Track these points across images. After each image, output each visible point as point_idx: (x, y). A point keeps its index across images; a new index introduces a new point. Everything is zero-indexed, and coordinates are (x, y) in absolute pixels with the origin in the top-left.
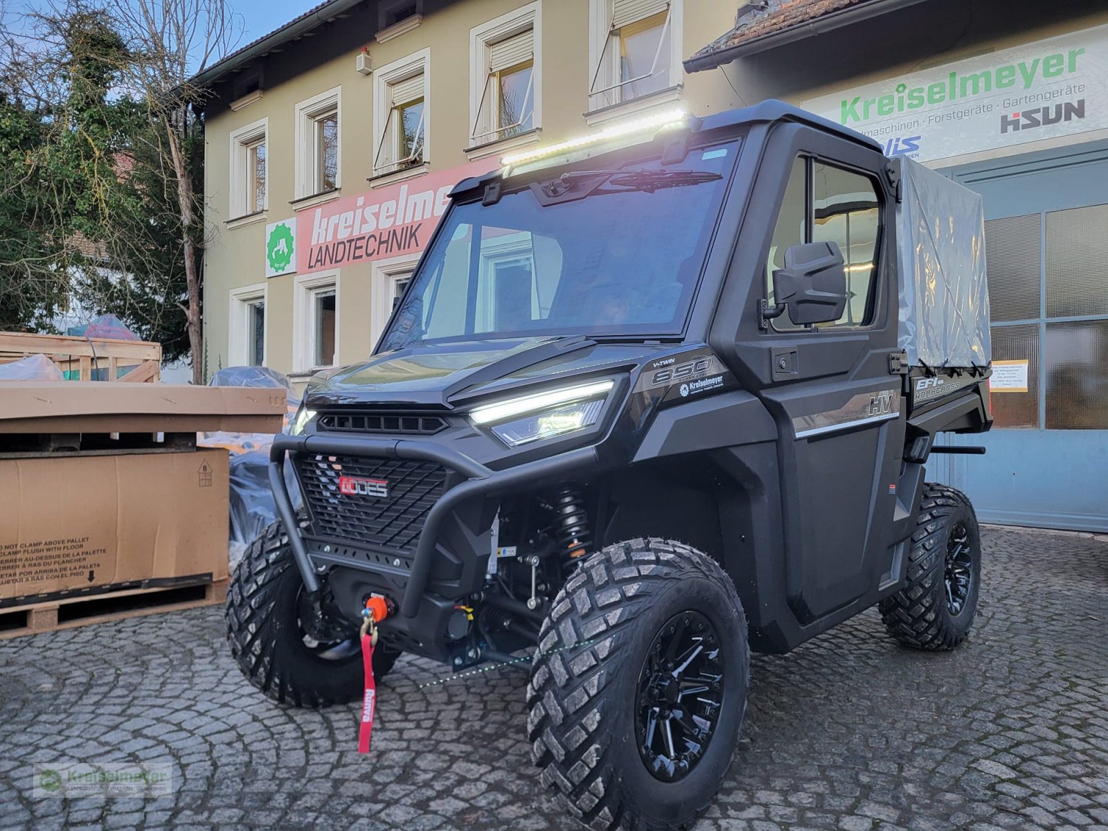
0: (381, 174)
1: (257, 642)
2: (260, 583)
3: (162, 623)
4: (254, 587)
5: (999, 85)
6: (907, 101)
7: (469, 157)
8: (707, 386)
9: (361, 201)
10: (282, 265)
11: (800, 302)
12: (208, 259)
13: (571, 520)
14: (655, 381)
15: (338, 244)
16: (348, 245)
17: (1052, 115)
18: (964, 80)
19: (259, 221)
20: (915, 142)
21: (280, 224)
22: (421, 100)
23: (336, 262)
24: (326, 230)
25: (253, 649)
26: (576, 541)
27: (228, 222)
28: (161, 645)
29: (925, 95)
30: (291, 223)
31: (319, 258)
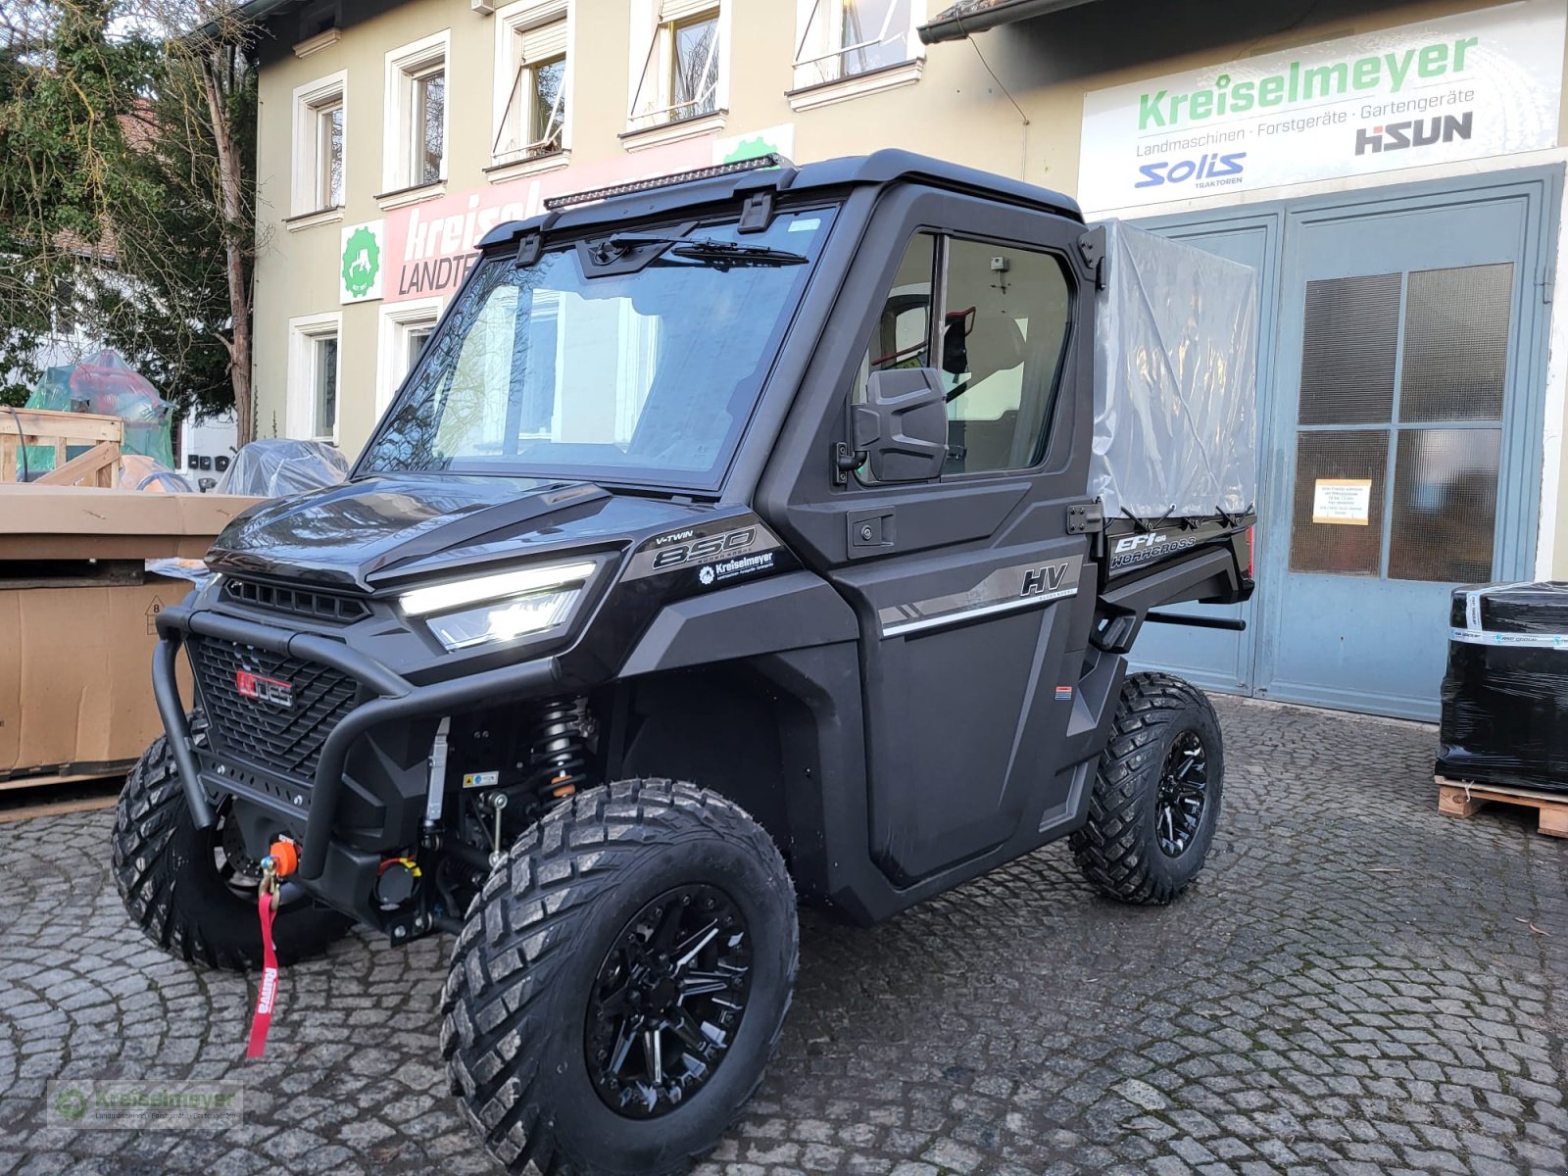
0: (503, 162)
1: (148, 884)
2: (154, 802)
3: (82, 826)
4: (146, 807)
5: (1358, 85)
6: (1230, 101)
7: (626, 146)
8: (745, 568)
9: (474, 201)
10: (362, 287)
11: (885, 451)
12: (259, 273)
13: (559, 745)
14: (657, 564)
15: (442, 261)
16: (454, 263)
17: (1427, 133)
18: (1310, 75)
19: (332, 222)
20: (1237, 161)
21: (361, 227)
22: (561, 57)
23: (438, 287)
24: (426, 240)
25: (143, 893)
26: (563, 774)
27: (288, 221)
28: (69, 861)
29: (1255, 93)
30: (377, 227)
31: (415, 281)
